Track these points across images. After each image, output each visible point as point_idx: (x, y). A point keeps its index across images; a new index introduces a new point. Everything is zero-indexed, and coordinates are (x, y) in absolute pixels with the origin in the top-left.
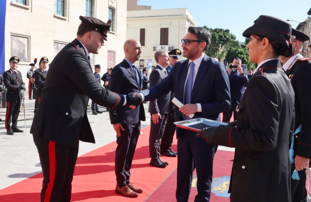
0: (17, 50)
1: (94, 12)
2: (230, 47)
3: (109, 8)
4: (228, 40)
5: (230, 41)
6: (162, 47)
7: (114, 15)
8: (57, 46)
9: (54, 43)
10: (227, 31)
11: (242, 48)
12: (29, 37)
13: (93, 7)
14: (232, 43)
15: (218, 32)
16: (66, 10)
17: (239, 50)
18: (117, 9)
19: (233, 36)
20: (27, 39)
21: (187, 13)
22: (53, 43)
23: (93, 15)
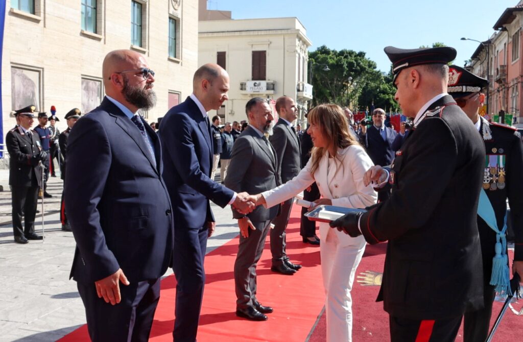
0: (22, 92)
1: (146, 25)
2: (366, 81)
3: (170, 18)
4: (363, 69)
5: (367, 72)
6: (255, 83)
7: (177, 31)
8: (87, 84)
9: (84, 80)
10: (362, 55)
11: (386, 83)
12: (41, 70)
13: (143, 16)
14: (370, 75)
15: (346, 57)
16: (101, 22)
17: (381, 86)
18: (182, 20)
19: (371, 63)
20: (37, 73)
21: (298, 26)
22: (80, 80)
23: (143, 30)
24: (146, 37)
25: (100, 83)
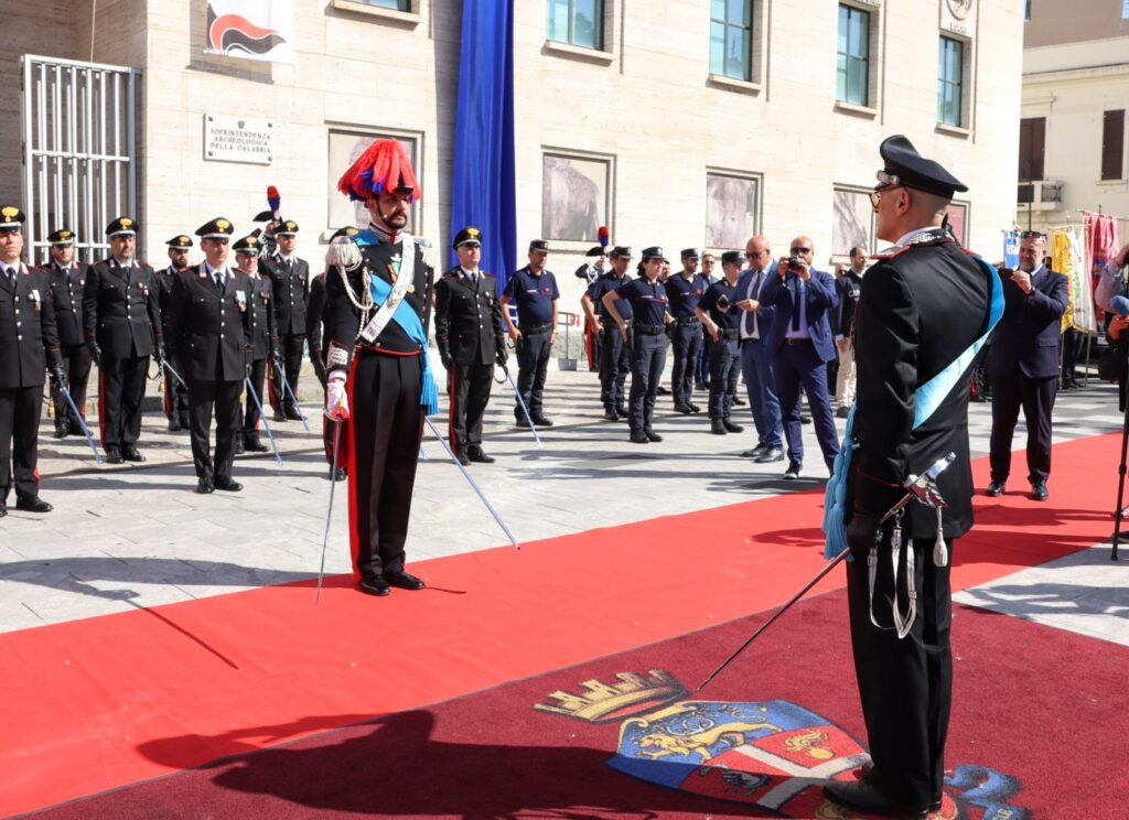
0: (566, 202)
1: (877, 56)
3: (945, 38)
7: (964, 65)
8: (723, 185)
9: (711, 177)
12: (612, 159)
13: (872, 37)
16: (760, 56)
18: (977, 41)
20: (604, 165)
22: (704, 177)
23: (870, 69)
24: (876, 83)
25: (753, 182)
